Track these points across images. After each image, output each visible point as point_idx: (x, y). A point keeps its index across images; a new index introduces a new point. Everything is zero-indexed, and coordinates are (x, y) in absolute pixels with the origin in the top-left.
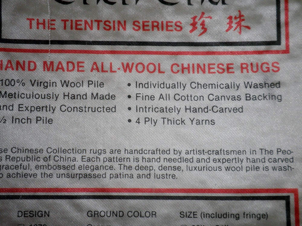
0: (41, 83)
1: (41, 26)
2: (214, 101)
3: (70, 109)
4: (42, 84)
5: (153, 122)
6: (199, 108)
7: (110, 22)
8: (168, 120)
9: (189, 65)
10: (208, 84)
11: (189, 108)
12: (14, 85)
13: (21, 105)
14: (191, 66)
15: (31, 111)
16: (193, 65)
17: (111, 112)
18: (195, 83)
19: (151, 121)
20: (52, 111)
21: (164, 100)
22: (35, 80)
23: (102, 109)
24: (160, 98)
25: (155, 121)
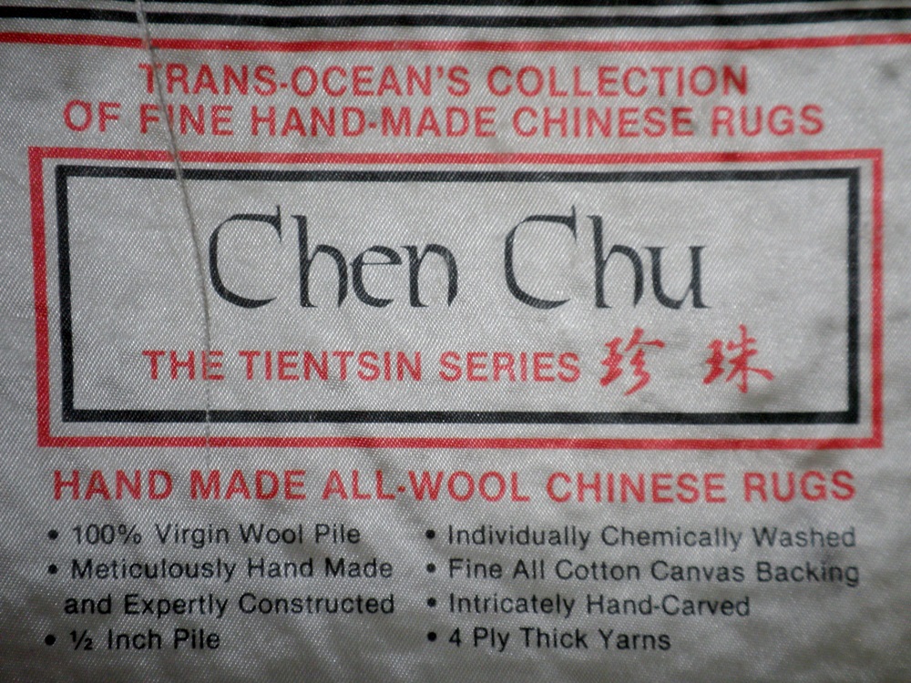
0: (185, 532)
1: (183, 372)
2: (669, 580)
3: (265, 606)
4: (189, 535)
5: (497, 640)
6: (626, 602)
7: (375, 356)
8: (539, 635)
9: (597, 476)
10: (650, 533)
11: (598, 600)
12: (111, 542)
13: (132, 596)
14: (604, 480)
15: (160, 612)
16: (611, 477)
17: (380, 612)
18: (615, 529)
19: (493, 636)
20: (216, 610)
21: (528, 577)
22: (169, 526)
23: (356, 603)
24: (517, 571)
25: (503, 637)
